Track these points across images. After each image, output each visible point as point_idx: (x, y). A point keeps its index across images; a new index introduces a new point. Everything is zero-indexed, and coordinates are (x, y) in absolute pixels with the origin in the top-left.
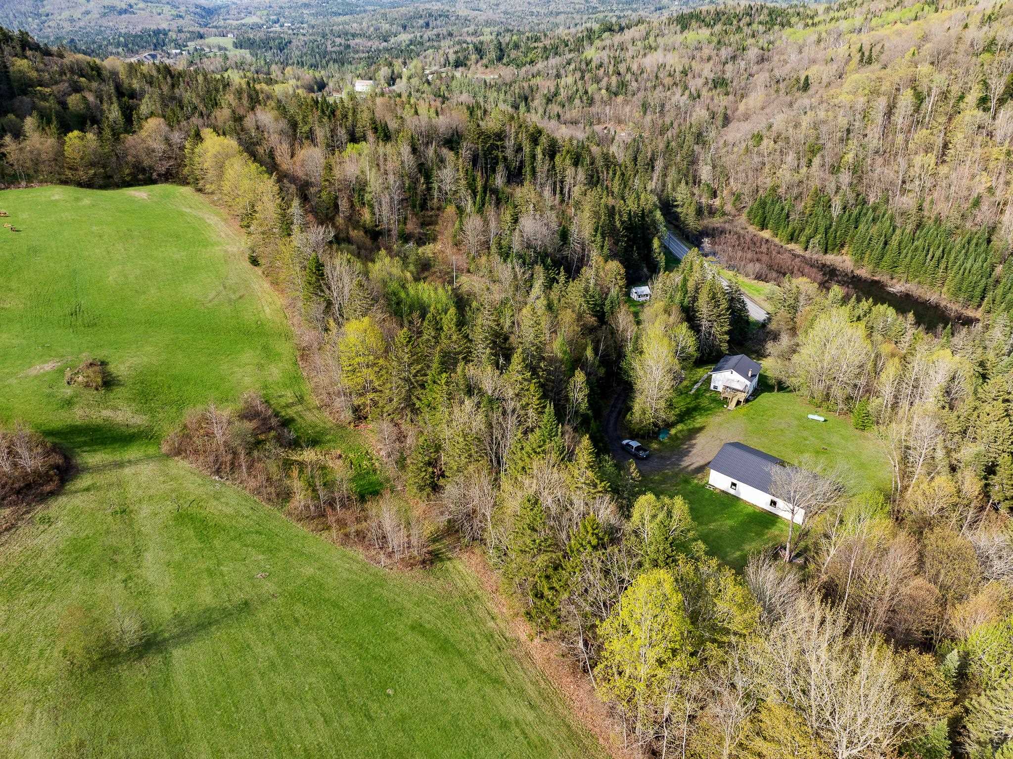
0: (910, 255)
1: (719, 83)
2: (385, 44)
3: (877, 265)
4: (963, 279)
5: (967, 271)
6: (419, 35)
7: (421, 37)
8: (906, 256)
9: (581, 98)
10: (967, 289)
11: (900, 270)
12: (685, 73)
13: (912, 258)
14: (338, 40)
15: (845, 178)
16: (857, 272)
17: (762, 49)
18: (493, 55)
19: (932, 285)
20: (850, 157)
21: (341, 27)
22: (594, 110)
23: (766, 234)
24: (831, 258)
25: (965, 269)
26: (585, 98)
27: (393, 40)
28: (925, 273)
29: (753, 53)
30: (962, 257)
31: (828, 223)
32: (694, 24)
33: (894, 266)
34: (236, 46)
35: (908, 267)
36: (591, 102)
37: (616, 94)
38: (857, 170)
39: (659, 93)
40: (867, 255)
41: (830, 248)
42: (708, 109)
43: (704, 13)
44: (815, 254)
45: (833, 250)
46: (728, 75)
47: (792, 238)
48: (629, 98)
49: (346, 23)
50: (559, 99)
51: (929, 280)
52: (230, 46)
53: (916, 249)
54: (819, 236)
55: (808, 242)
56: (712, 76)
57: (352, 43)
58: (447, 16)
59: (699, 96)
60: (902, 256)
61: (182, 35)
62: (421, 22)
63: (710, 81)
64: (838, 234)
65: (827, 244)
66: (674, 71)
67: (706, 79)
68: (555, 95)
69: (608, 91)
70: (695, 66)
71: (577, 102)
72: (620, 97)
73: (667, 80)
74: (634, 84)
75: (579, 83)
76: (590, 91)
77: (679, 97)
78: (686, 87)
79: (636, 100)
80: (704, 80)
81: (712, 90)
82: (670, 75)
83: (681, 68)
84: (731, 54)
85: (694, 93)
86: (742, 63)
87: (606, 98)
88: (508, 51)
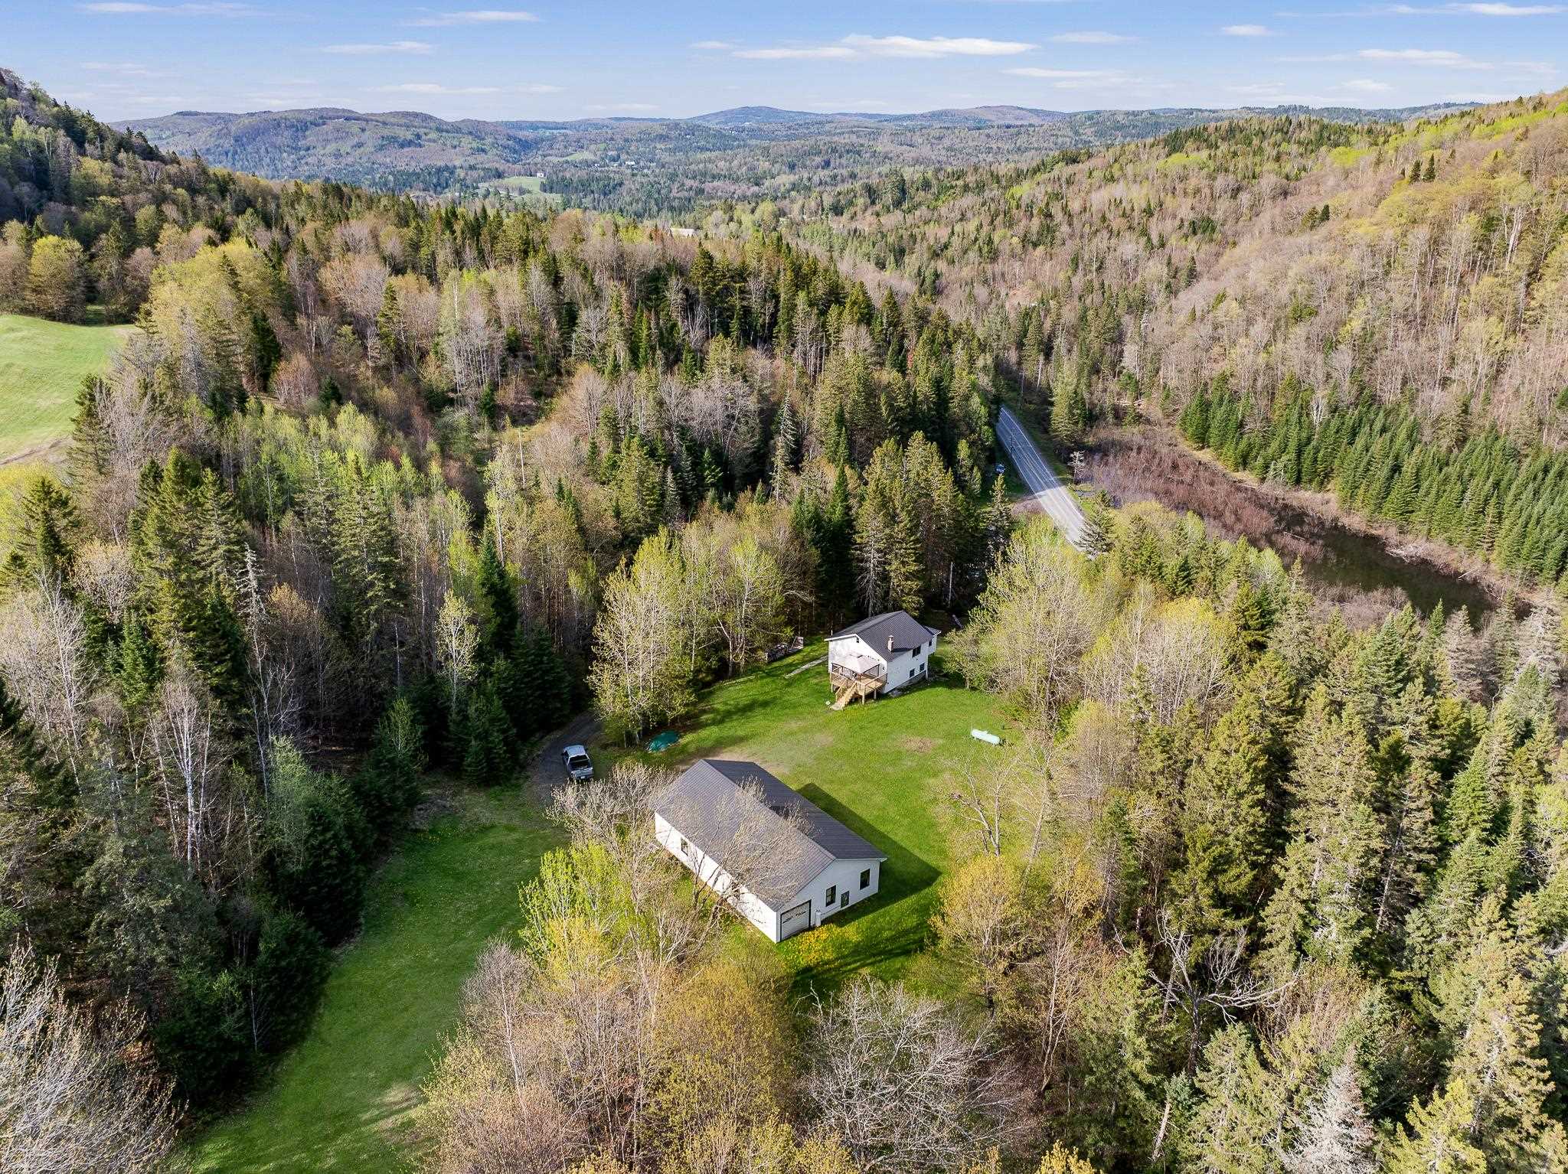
0: (1434, 491)
1: (1202, 227)
2: (756, 188)
3: (1379, 507)
4: (1524, 535)
5: (1533, 521)
6: (806, 175)
7: (809, 179)
8: (1428, 493)
9: (980, 250)
10: (1531, 552)
11: (1418, 517)
12: (1149, 212)
13: (1438, 496)
14: (689, 183)
15: (1344, 358)
16: (1345, 521)
17: (1287, 177)
18: (888, 199)
19: (1472, 547)
20: (1356, 325)
21: (701, 166)
22: (998, 267)
23: (1206, 455)
24: (1307, 497)
25: (1530, 517)
26: (985, 249)
27: (767, 183)
28: (1460, 522)
29: (1269, 181)
30: (1528, 494)
31: (1304, 435)
32: (1190, 145)
33: (1406, 511)
34: (544, 188)
35: (1430, 512)
36: (994, 256)
37: (1035, 245)
38: (1367, 347)
39: (1101, 242)
40: (1361, 491)
41: (1305, 479)
42: (1169, 264)
43: (1211, 129)
44: (1275, 488)
45: (1311, 481)
46: (1218, 216)
47: (1244, 461)
48: (1056, 250)
49: (710, 161)
50: (949, 252)
51: (1467, 536)
52: (536, 189)
53: (1446, 480)
54: (1285, 458)
55: (1267, 467)
56: (1191, 216)
57: (708, 186)
58: (859, 153)
59: (1163, 245)
60: (1422, 492)
61: (475, 174)
62: (818, 159)
63: (1186, 224)
64: (1320, 455)
65: (1299, 472)
66: (1133, 210)
67: (1182, 221)
68: (946, 246)
69: (1025, 240)
70: (1169, 202)
71: (972, 255)
72: (1041, 248)
73: (1117, 223)
74: (1065, 229)
75: (986, 229)
76: (996, 239)
77: (1129, 247)
78: (1145, 233)
79: (1065, 253)
80: (1177, 222)
81: (1186, 236)
82: (1124, 215)
83: (1144, 205)
84: (1233, 184)
85: (1155, 241)
86: (1244, 197)
87: (1019, 250)
88: (912, 191)
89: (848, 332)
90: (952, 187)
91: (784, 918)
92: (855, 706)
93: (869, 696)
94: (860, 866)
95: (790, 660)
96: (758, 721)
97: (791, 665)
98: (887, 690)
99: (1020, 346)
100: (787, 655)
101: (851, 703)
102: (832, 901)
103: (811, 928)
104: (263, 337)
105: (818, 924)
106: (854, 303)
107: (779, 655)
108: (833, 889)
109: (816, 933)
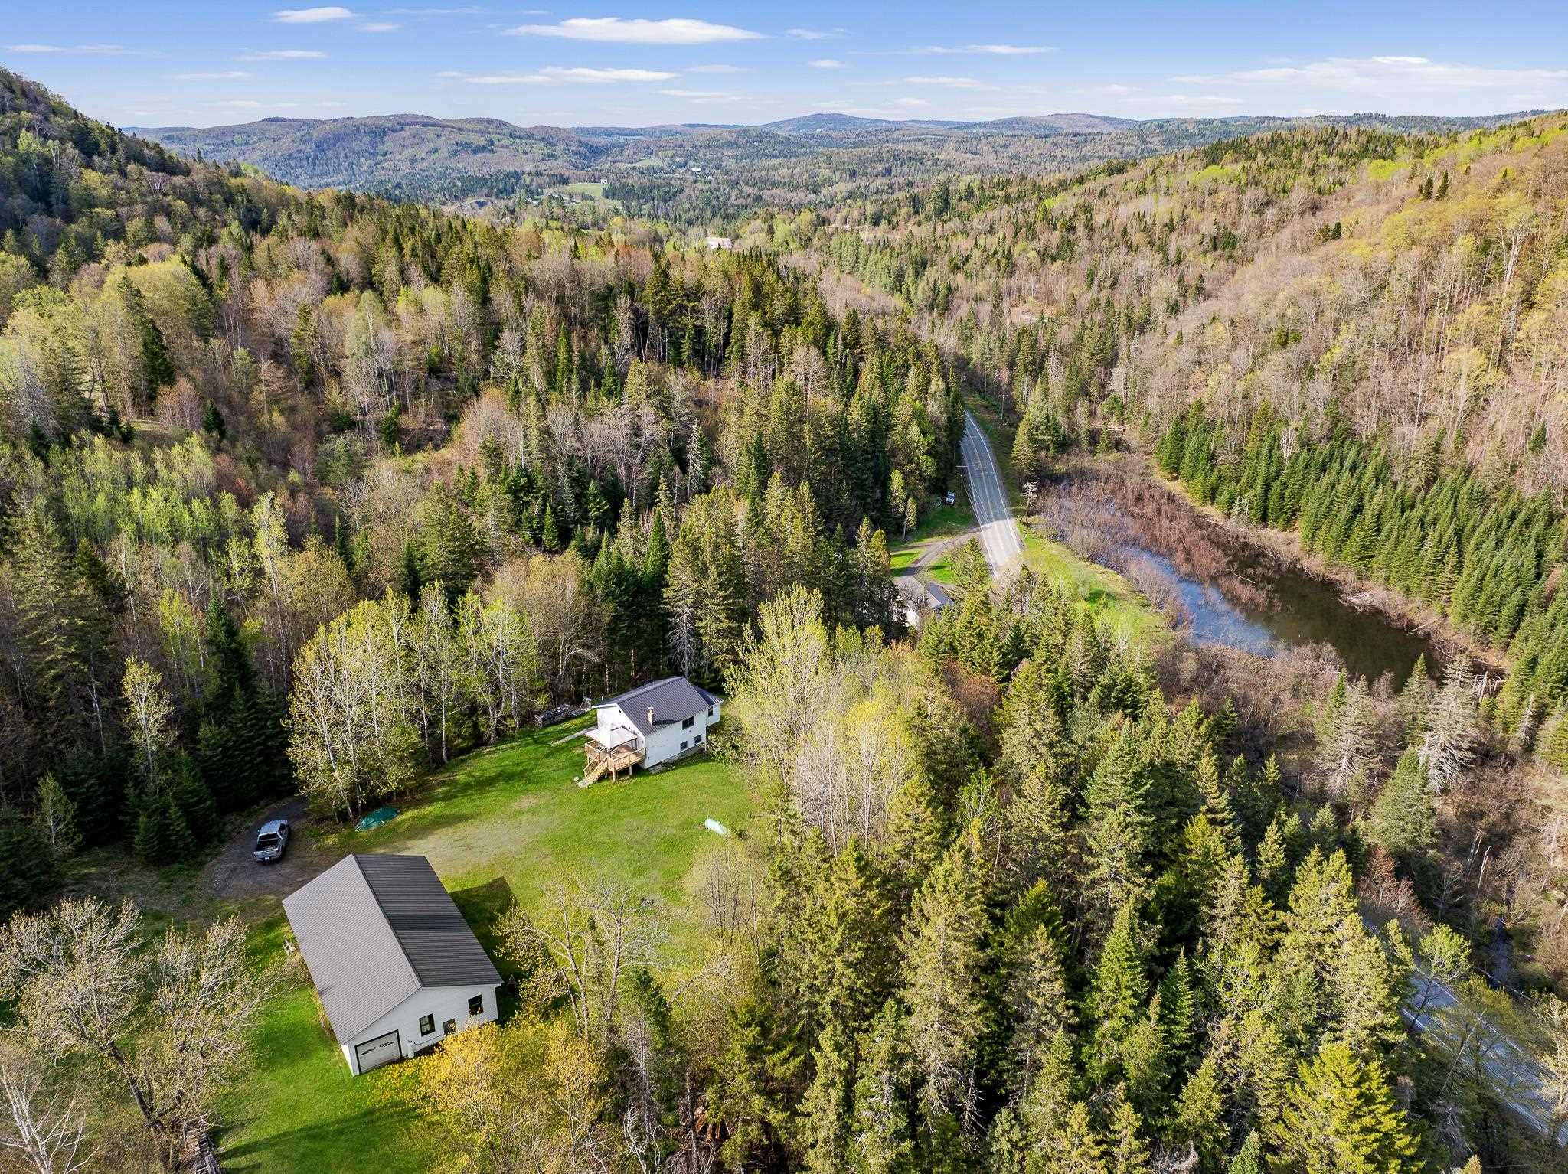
0: (1394, 535)
1: (1223, 243)
2: (813, 196)
3: (1339, 550)
4: (1480, 588)
5: (1490, 574)
6: (863, 183)
7: (866, 187)
8: (1388, 538)
9: (999, 263)
10: (1485, 607)
11: (1377, 563)
12: (1170, 227)
13: (1398, 541)
14: (747, 190)
15: (1321, 389)
16: (1305, 563)
17: (1320, 192)
18: (930, 208)
19: (1429, 599)
20: (1338, 353)
21: (764, 173)
22: (1014, 282)
23: (1177, 487)
24: (1273, 538)
25: (1488, 568)
26: (1004, 262)
27: (824, 191)
28: (1418, 571)
29: (1298, 196)
30: (1491, 542)
31: (1273, 469)
32: (1228, 157)
33: (1365, 556)
34: (607, 194)
35: (1390, 556)
36: (1011, 270)
37: (1054, 259)
38: (1346, 374)
39: (1117, 258)
40: (1322, 532)
41: (1271, 515)
42: (1180, 281)
43: (1253, 140)
44: (1238, 526)
45: (1276, 519)
46: (1240, 232)
47: (1212, 495)
48: (1074, 265)
49: (774, 168)
50: (969, 266)
51: (1425, 586)
52: (598, 195)
53: (1408, 522)
54: (1251, 493)
55: (1231, 502)
56: (1214, 231)
57: (766, 194)
58: (921, 161)
59: (1179, 262)
60: (1383, 535)
61: (540, 180)
62: (880, 167)
63: (1207, 239)
64: (1288, 491)
65: (1265, 509)
66: (1154, 224)
67: (1204, 236)
68: (967, 259)
69: (1043, 256)
70: (1195, 216)
71: (989, 269)
72: (1059, 262)
73: (1137, 237)
74: (1084, 243)
75: (1008, 242)
76: (1015, 252)
77: (1144, 263)
78: (1163, 249)
79: (1081, 267)
80: (1199, 238)
81: (1206, 252)
82: (1145, 230)
83: (1167, 220)
84: (1262, 199)
85: (1172, 256)
86: (1271, 213)
87: (1037, 263)
88: (954, 201)
89: (800, 353)
90: (994, 197)
91: (361, 1050)
92: (605, 783)
93: (622, 773)
94: (473, 991)
95: (567, 725)
96: (493, 797)
97: (565, 731)
98: (648, 764)
99: (1011, 366)
100: (568, 718)
101: (601, 778)
102: (432, 1030)
103: (402, 1060)
104: (152, 360)
105: (411, 1056)
106: (811, 324)
107: (556, 719)
108: (431, 1017)
109: (404, 1065)
